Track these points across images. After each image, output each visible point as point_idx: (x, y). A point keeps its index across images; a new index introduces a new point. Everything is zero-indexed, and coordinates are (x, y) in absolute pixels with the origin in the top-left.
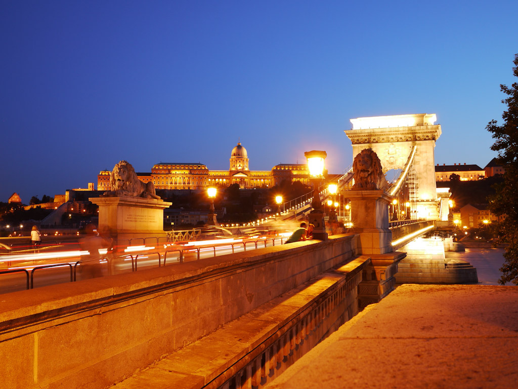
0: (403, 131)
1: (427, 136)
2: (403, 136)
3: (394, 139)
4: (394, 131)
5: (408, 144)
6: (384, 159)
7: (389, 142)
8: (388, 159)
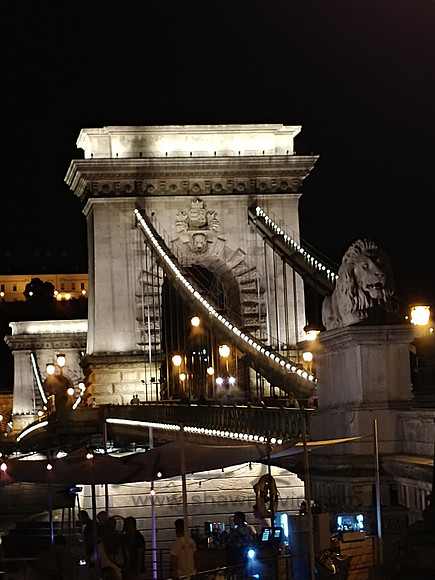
0: (228, 167)
1: (284, 183)
2: (225, 180)
3: (203, 188)
4: (203, 167)
5: (237, 201)
6: (178, 239)
7: (188, 195)
8: (186, 239)
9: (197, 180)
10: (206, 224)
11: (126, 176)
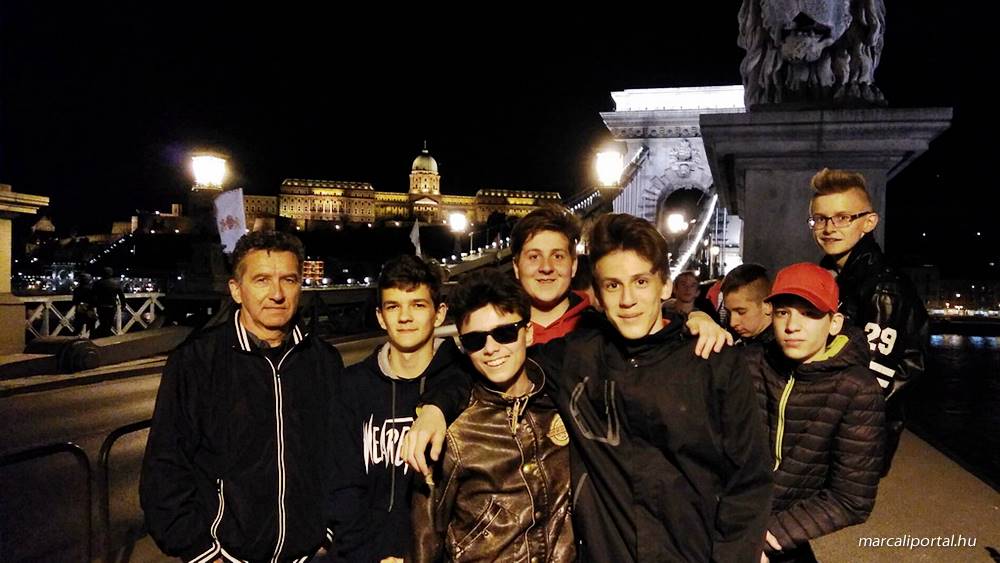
3: (690, 131)
4: (689, 117)
6: (670, 168)
7: (680, 136)
8: (676, 168)
9: (686, 127)
10: (691, 158)
11: (636, 124)
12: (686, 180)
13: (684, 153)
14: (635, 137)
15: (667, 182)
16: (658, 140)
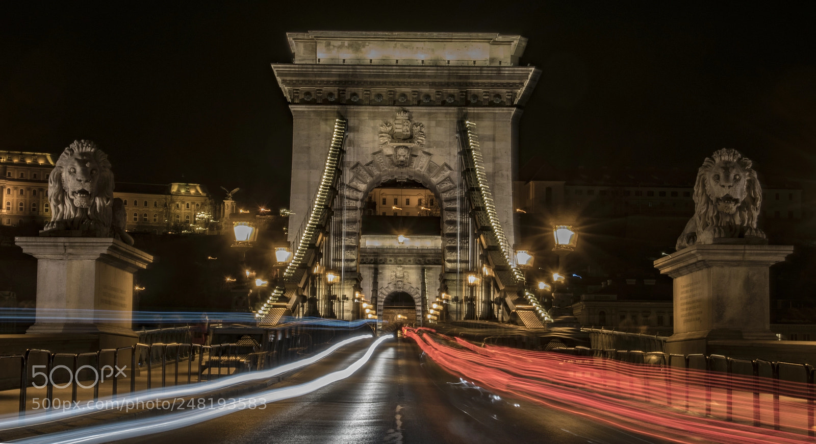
1: (498, 96)
3: (410, 98)
4: (409, 77)
5: (446, 113)
6: (380, 152)
7: (394, 105)
8: (389, 151)
9: (404, 90)
10: (411, 137)
11: (328, 83)
12: (404, 170)
13: (401, 128)
14: (326, 102)
15: (376, 173)
16: (362, 109)
